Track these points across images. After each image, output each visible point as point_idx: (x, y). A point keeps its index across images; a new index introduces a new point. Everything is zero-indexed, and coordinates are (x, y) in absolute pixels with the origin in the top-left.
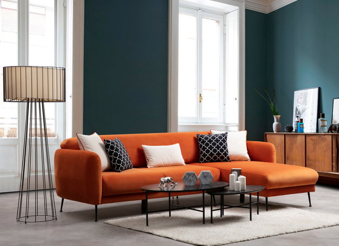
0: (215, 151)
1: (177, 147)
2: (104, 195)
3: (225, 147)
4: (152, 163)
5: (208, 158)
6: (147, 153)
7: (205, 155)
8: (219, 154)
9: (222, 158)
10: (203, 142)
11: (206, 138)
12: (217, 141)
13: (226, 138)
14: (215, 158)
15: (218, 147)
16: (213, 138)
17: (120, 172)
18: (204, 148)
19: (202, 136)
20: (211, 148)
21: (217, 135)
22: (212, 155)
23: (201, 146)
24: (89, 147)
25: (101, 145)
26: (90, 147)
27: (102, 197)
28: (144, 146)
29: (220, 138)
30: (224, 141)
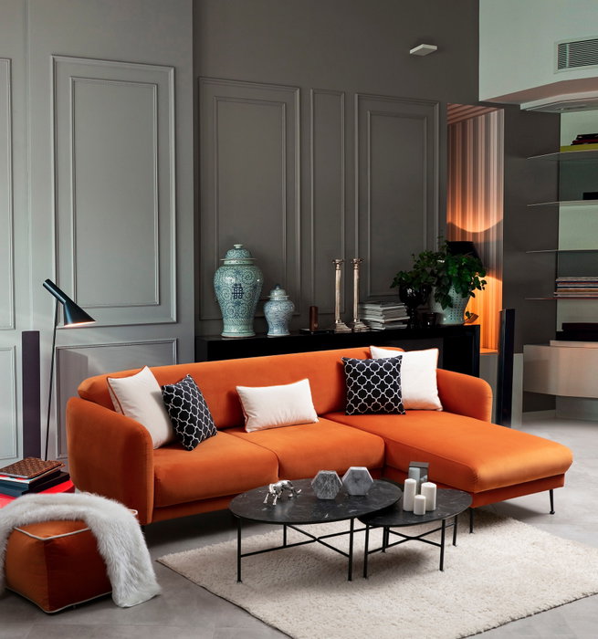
0: (376, 393)
1: (303, 387)
2: (158, 506)
3: (396, 387)
4: (254, 422)
5: (363, 407)
6: (247, 402)
7: (356, 401)
8: (383, 400)
9: (390, 406)
10: (355, 375)
11: (361, 368)
12: (382, 373)
13: (399, 367)
14: (376, 406)
15: (383, 386)
16: (375, 367)
17: (191, 449)
18: (356, 388)
19: (353, 363)
20: (369, 387)
21: (381, 361)
22: (369, 400)
23: (350, 381)
24: (131, 405)
25: (155, 395)
26: (134, 405)
27: (155, 509)
28: (241, 389)
29: (388, 367)
30: (395, 374)
